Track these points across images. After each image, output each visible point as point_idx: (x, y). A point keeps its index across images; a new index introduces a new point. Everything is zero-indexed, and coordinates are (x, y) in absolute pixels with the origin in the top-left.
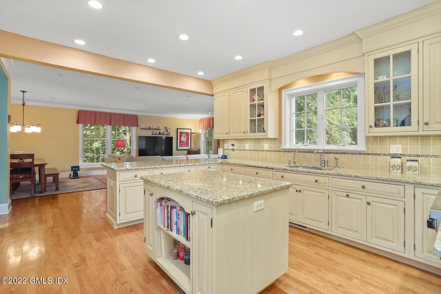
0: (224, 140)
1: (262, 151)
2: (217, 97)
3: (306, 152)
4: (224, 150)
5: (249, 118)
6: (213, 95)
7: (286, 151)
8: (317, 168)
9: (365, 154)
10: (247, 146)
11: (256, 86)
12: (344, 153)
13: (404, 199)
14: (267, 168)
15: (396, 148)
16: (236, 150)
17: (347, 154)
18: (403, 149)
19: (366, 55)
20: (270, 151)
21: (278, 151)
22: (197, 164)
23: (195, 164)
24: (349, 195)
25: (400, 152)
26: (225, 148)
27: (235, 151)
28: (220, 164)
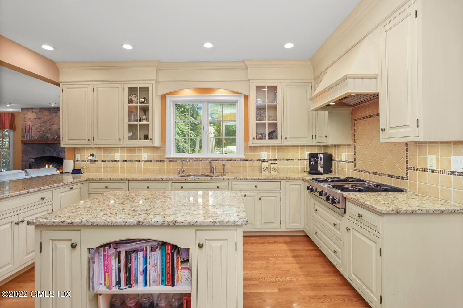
0: (74, 149)
1: (139, 161)
2: (67, 88)
3: (193, 161)
4: (74, 162)
5: (126, 123)
6: (58, 84)
7: (171, 161)
8: (206, 176)
9: (244, 160)
10: (117, 156)
11: (138, 86)
12: (228, 160)
13: (280, 191)
14: (162, 180)
15: (264, 155)
16: (98, 161)
17: (231, 160)
18: (268, 155)
19: (251, 81)
20: (151, 161)
21: (161, 161)
22: (55, 185)
23: (53, 186)
24: (246, 195)
25: (266, 158)
26: (77, 160)
27: (95, 163)
28: (85, 182)
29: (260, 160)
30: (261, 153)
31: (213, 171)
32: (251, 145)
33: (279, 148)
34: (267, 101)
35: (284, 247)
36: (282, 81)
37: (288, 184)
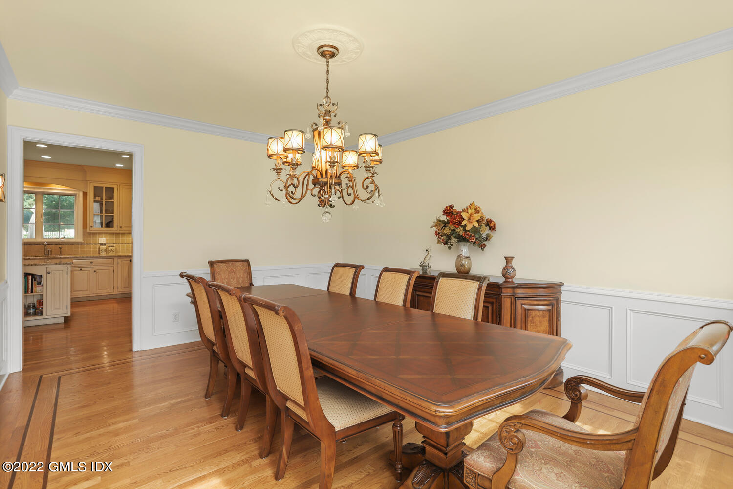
9: (82, 244)
15: (102, 240)
18: (106, 240)
25: (104, 242)
29: (99, 244)
30: (100, 238)
31: (49, 253)
32: (89, 231)
33: (117, 234)
34: (104, 199)
35: (116, 306)
36: (118, 184)
37: (120, 260)
